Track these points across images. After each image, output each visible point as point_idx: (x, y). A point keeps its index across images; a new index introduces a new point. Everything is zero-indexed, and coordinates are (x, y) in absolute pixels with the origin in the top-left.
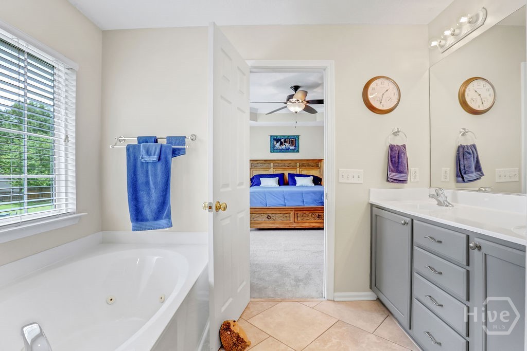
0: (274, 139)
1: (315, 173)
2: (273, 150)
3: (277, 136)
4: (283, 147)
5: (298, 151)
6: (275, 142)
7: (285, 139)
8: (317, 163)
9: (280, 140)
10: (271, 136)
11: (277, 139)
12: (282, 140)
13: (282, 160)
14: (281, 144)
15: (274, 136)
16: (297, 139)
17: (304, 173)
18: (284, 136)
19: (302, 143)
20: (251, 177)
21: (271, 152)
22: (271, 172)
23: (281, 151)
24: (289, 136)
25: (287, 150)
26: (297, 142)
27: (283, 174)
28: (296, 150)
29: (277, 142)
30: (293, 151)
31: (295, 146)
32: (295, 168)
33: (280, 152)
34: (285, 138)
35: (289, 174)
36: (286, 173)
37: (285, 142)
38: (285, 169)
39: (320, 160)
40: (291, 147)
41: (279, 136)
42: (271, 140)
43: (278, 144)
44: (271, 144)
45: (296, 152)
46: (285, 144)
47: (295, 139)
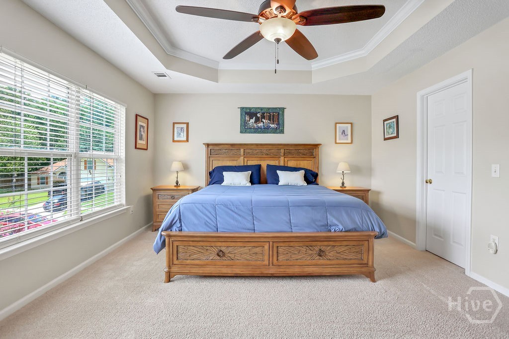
0: (247, 113)
1: (307, 164)
2: (245, 129)
3: (250, 109)
4: (261, 124)
5: (282, 132)
6: (247, 118)
7: (263, 113)
8: (311, 150)
9: (255, 114)
10: (242, 109)
11: (249, 113)
12: (259, 115)
13: (257, 145)
14: (257, 120)
15: (246, 108)
16: (281, 113)
17: (291, 164)
18: (262, 109)
19: (289, 119)
20: (211, 170)
21: (241, 132)
22: (240, 162)
23: (257, 131)
24: (269, 109)
25: (266, 130)
26: (280, 117)
27: (260, 166)
28: (280, 130)
29: (251, 118)
30: (275, 131)
31: (278, 124)
32: (276, 156)
33: (255, 132)
34: (263, 111)
35: (268, 166)
36: (264, 164)
37: (263, 117)
38: (261, 158)
39: (316, 146)
40: (272, 126)
41: (254, 108)
42: (241, 115)
43: (253, 120)
44: (241, 120)
45: (280, 133)
46: (263, 120)
47: (279, 113)
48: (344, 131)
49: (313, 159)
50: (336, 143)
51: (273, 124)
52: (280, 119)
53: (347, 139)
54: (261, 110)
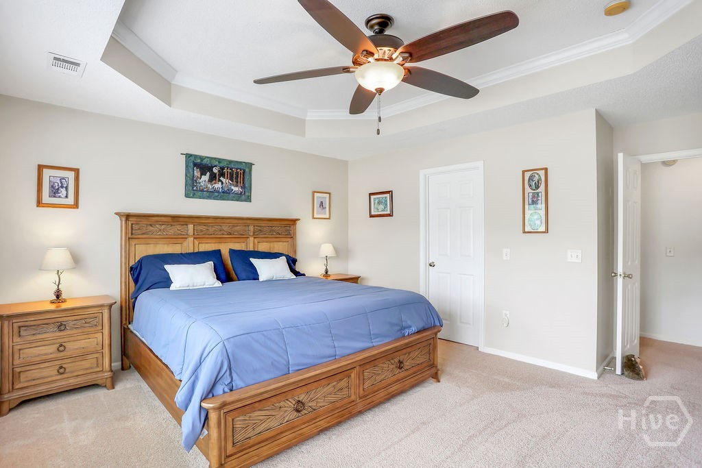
0: (195, 165)
1: (282, 246)
2: (193, 190)
3: (202, 158)
4: (218, 186)
5: (249, 199)
6: (197, 173)
7: (222, 168)
8: (286, 228)
9: (210, 169)
10: (188, 156)
12: (215, 170)
13: (216, 218)
14: (213, 178)
15: (195, 156)
16: (247, 170)
17: (263, 247)
18: (220, 161)
19: (258, 179)
20: (132, 263)
21: (187, 196)
22: (189, 246)
23: (212, 195)
24: (231, 162)
25: (225, 195)
26: (247, 177)
27: (219, 251)
28: (245, 196)
29: (203, 173)
30: (240, 197)
31: (244, 187)
32: (243, 237)
33: (209, 198)
34: (221, 165)
35: (232, 252)
36: (225, 249)
37: (222, 174)
38: (220, 240)
39: (294, 221)
40: (235, 189)
41: (208, 157)
42: (187, 166)
43: (206, 178)
44: (186, 175)
45: (245, 201)
46: (222, 178)
47: (244, 171)
48: (322, 203)
49: (289, 240)
50: (314, 218)
51: (237, 186)
52: (246, 180)
53: (325, 214)
54: (219, 162)
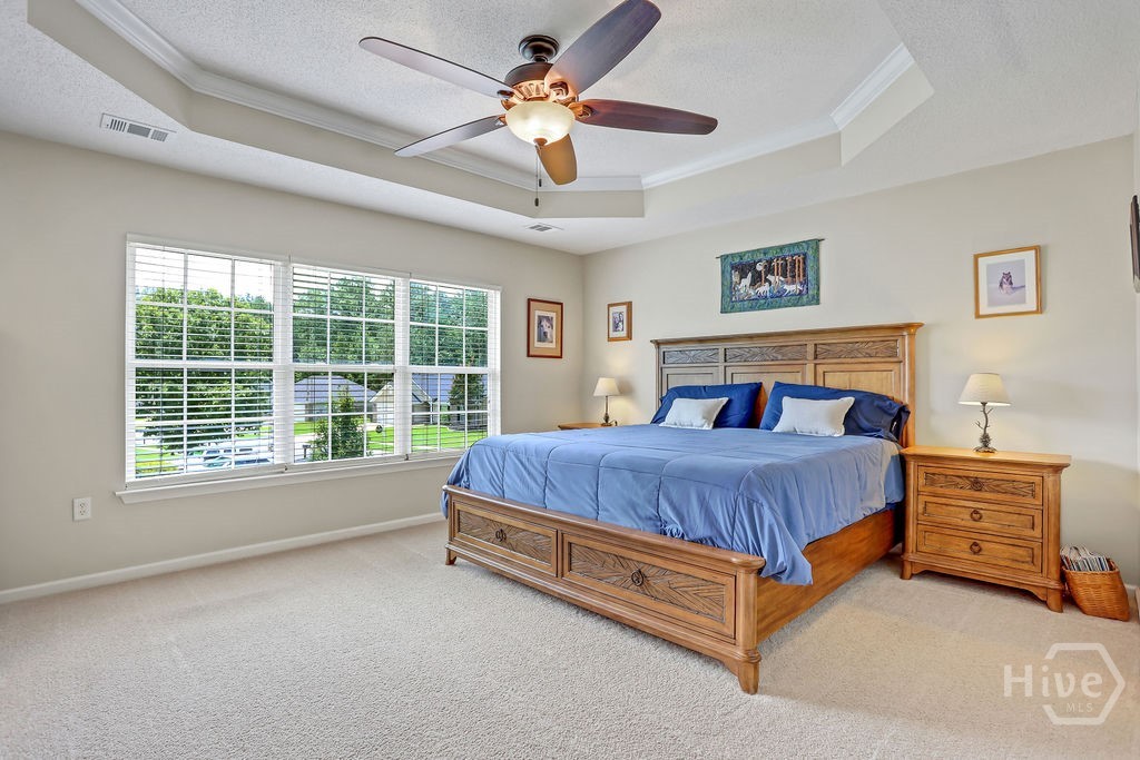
0: (734, 267)
1: (877, 380)
2: (730, 303)
3: (741, 255)
4: (764, 289)
5: (816, 300)
6: (735, 278)
7: (770, 262)
8: (889, 342)
9: (752, 266)
10: (724, 258)
11: (740, 265)
12: (759, 267)
14: (756, 280)
15: (733, 255)
16: (810, 253)
18: (765, 251)
19: (830, 266)
21: (723, 311)
22: (718, 378)
23: (756, 304)
24: (781, 248)
25: (776, 300)
26: (810, 263)
27: (759, 387)
28: (809, 296)
29: (743, 276)
30: (797, 300)
31: (805, 283)
32: (797, 360)
33: (752, 308)
34: (769, 256)
35: (778, 386)
36: (769, 382)
37: (769, 270)
38: (763, 368)
40: (790, 288)
41: (748, 252)
42: (723, 272)
43: (747, 281)
44: (723, 284)
45: (809, 303)
46: (769, 277)
47: (805, 255)
48: (1008, 277)
49: (895, 367)
50: (978, 316)
51: (793, 283)
52: (809, 269)
53: (1023, 301)
54: (765, 254)
